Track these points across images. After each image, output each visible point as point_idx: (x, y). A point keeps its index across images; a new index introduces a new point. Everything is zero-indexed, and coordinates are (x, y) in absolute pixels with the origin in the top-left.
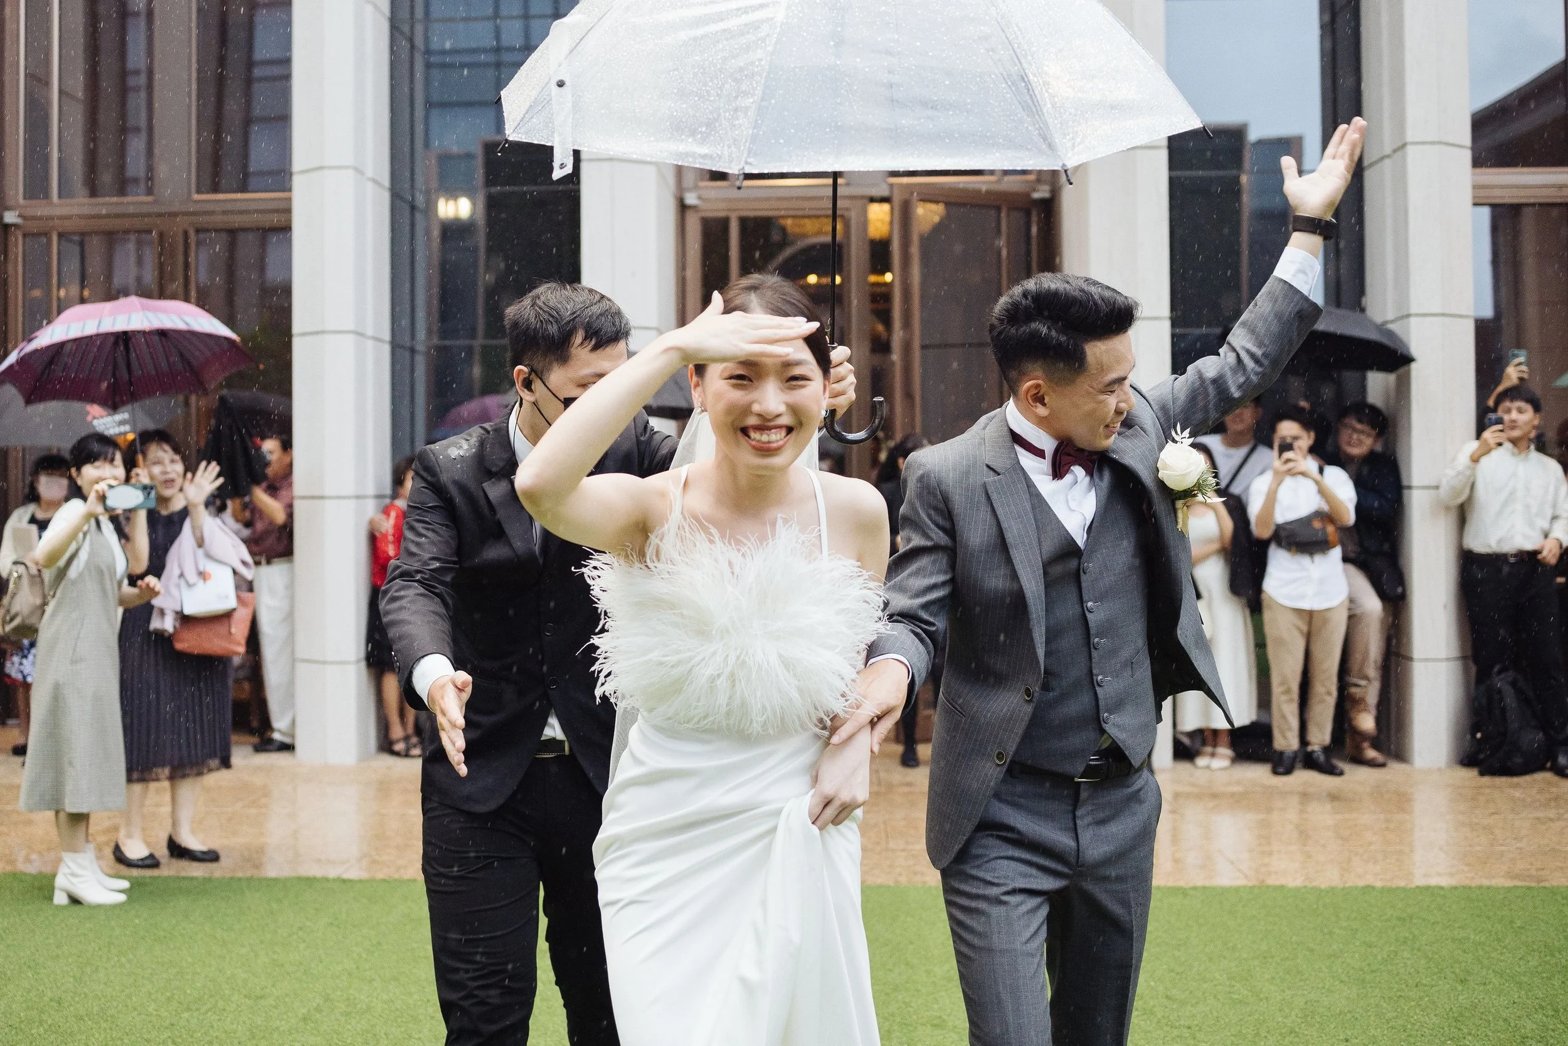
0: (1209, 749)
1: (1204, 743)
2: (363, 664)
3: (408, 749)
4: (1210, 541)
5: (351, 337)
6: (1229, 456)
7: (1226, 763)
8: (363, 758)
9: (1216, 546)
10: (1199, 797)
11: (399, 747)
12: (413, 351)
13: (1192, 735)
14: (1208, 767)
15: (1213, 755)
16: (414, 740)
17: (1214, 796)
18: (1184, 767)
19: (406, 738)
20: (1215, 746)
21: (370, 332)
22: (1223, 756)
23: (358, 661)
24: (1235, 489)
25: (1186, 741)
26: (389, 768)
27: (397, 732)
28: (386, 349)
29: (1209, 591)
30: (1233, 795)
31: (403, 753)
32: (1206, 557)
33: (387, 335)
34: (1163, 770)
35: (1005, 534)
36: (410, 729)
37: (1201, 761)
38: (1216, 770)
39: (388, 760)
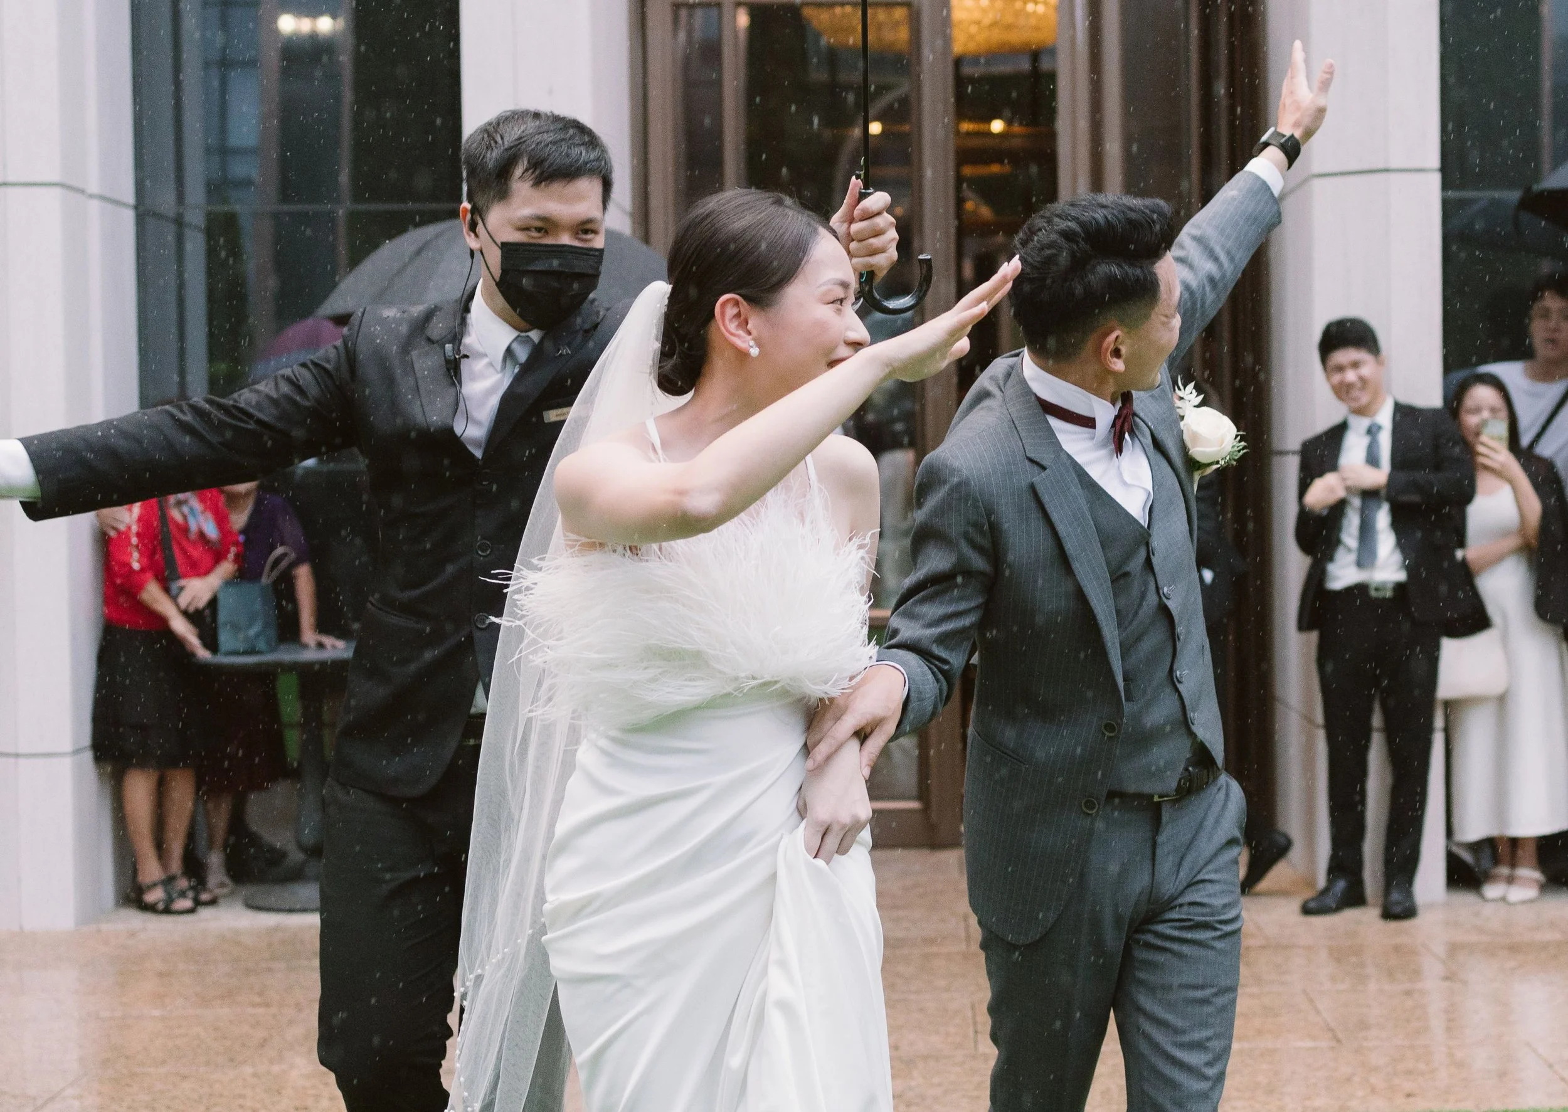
0: (1504, 870)
1: (1496, 861)
2: (88, 756)
3: (170, 900)
4: (1505, 533)
5: (57, 191)
6: (1535, 395)
7: (1532, 892)
8: (88, 915)
9: (1514, 542)
10: (1490, 951)
11: (155, 896)
12: (179, 222)
13: (1475, 847)
14: (1503, 899)
15: (1510, 880)
16: (183, 883)
17: (1514, 949)
18: (1465, 899)
19: (169, 881)
20: (1513, 865)
21: (94, 186)
22: (1527, 882)
23: (77, 752)
24: (1545, 449)
25: (1467, 857)
26: (132, 934)
27: (151, 870)
28: (128, 217)
29: (1505, 618)
30: (1544, 946)
31: (161, 906)
32: (1498, 559)
33: (128, 195)
34: (1431, 906)
35: (1064, 545)
36: (176, 866)
37: (1492, 891)
38: (1514, 904)
39: (135, 919)
